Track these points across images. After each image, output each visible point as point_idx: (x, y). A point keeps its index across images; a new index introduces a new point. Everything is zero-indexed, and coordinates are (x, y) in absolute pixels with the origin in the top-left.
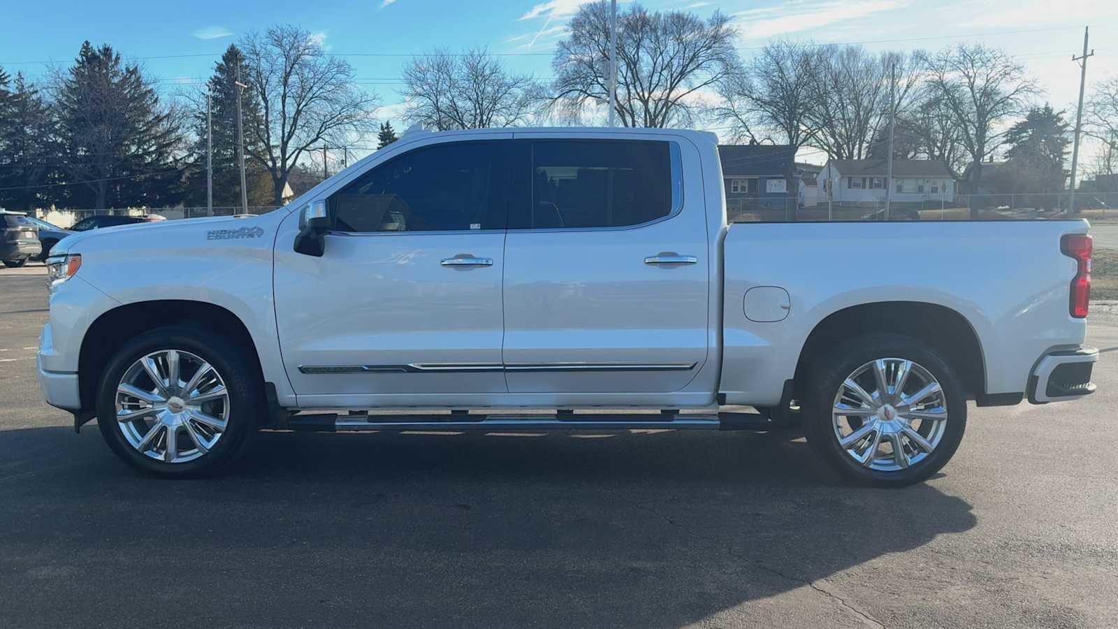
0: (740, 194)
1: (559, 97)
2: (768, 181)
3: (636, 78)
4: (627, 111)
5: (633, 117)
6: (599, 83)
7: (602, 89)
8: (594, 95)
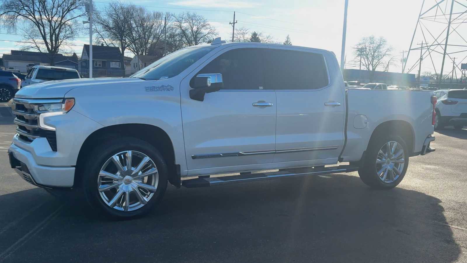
0: (98, 67)
1: (3, 14)
2: (111, 62)
3: (45, 9)
4: (41, 25)
5: (44, 27)
6: (25, 9)
7: (27, 12)
8: (23, 15)
